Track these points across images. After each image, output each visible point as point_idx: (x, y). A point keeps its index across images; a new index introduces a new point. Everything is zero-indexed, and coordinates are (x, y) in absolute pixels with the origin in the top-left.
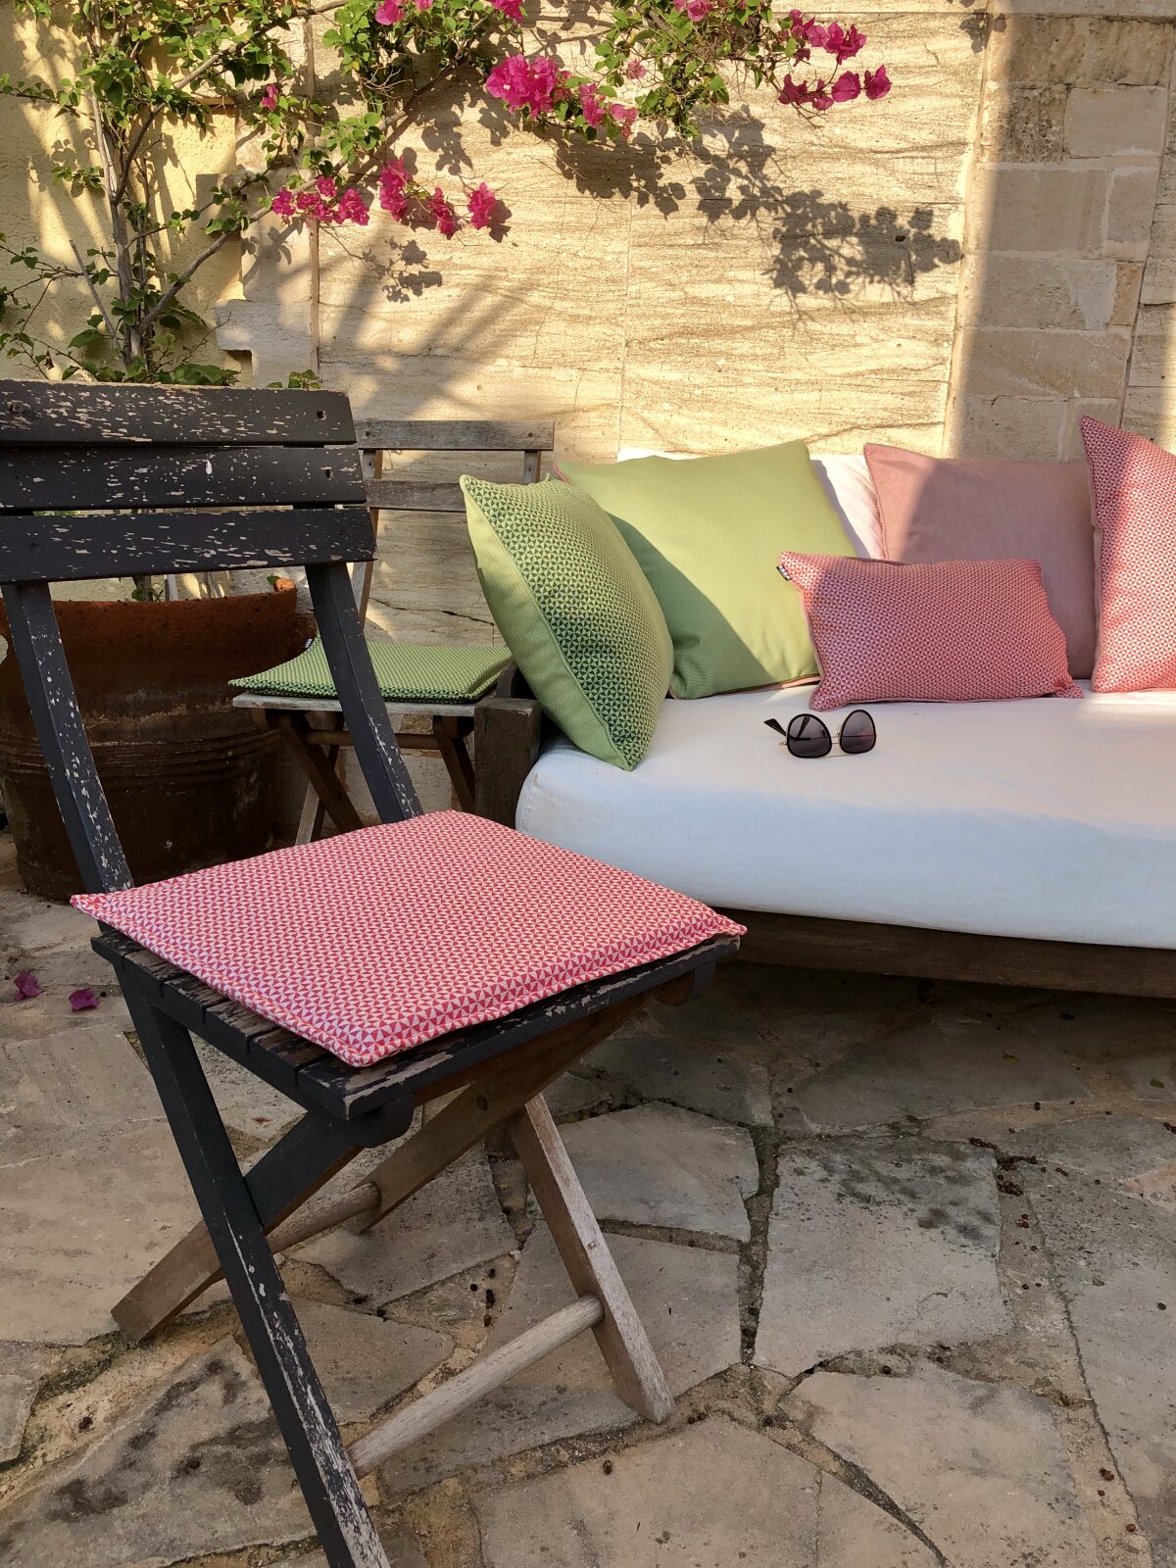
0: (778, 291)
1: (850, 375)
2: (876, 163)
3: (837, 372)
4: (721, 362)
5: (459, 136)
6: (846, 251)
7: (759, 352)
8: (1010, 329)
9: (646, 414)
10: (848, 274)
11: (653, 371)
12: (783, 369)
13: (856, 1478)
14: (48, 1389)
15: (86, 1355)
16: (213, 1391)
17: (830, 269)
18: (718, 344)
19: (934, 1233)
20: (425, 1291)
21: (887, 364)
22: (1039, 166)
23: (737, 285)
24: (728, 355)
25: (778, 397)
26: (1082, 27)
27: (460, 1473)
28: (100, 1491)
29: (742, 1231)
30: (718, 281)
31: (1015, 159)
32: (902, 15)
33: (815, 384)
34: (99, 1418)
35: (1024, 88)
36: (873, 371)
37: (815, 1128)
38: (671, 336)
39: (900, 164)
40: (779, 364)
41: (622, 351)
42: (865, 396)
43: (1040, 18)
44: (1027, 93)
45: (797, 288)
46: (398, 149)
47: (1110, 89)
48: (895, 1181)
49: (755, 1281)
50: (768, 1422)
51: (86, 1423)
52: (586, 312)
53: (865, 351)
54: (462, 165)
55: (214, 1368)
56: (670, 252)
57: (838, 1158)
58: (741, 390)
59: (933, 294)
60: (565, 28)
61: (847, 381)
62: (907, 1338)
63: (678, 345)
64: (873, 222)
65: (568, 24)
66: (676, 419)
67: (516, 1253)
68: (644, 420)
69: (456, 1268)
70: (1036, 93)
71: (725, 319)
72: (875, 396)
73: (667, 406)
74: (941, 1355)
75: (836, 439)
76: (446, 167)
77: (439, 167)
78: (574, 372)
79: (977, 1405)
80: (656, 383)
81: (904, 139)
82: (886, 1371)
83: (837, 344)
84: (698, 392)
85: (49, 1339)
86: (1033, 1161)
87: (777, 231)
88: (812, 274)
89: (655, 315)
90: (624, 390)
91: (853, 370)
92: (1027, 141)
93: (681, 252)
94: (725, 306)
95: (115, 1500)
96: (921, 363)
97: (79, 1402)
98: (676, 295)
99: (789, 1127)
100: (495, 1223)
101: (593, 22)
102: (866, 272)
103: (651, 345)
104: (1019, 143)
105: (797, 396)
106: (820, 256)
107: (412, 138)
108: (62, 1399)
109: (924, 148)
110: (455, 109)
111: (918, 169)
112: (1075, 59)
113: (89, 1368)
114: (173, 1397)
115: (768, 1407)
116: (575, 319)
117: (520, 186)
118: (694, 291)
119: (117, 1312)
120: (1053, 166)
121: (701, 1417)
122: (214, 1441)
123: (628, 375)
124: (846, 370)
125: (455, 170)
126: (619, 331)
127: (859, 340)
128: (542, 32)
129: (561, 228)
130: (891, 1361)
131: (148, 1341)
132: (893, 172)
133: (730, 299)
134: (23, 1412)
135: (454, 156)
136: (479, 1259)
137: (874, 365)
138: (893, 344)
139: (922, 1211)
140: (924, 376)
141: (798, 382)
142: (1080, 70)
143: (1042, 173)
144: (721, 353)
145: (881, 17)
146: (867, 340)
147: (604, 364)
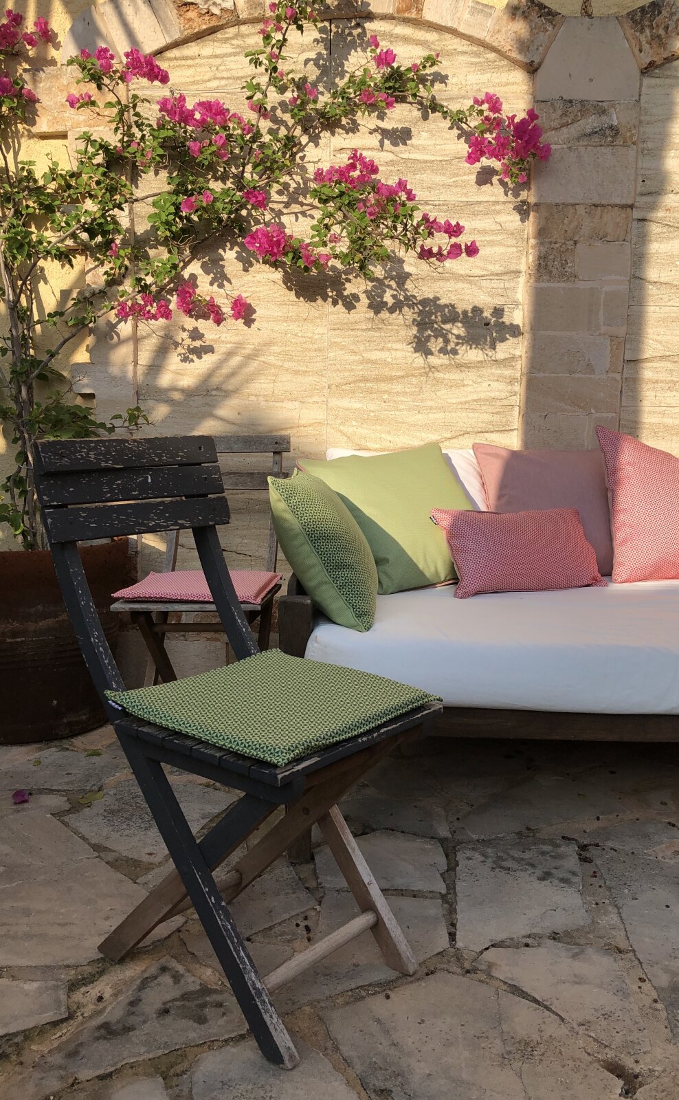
0: (417, 355)
1: (461, 403)
2: (470, 282)
3: (454, 401)
4: (386, 397)
5: (223, 266)
6: (455, 331)
7: (408, 390)
8: (553, 375)
9: (342, 428)
10: (457, 344)
11: (345, 403)
12: (422, 400)
13: (516, 990)
14: (73, 986)
15: (89, 969)
16: (166, 979)
17: (447, 341)
18: (384, 386)
19: (547, 882)
20: (270, 928)
21: (482, 396)
22: (562, 285)
23: (393, 352)
24: (389, 393)
25: (420, 417)
26: (581, 210)
27: (310, 1004)
28: (120, 1026)
29: (441, 887)
30: (382, 350)
31: (549, 281)
32: (480, 202)
33: (441, 409)
34: (106, 996)
35: (551, 243)
36: (475, 400)
37: (475, 837)
38: (355, 382)
39: (484, 283)
40: (420, 397)
41: (326, 391)
42: (471, 415)
43: (557, 205)
44: (553, 246)
45: (428, 353)
46: (186, 274)
47: (599, 244)
48: (523, 859)
49: (452, 911)
50: (468, 972)
51: (100, 999)
52: (304, 369)
53: (470, 389)
54: (225, 283)
55: (164, 969)
56: (352, 333)
57: (489, 850)
58: (398, 413)
59: (507, 356)
60: (286, 207)
61: (460, 406)
62: (536, 930)
63: (360, 387)
64: (470, 314)
65: (287, 205)
66: (360, 430)
67: (318, 907)
68: (341, 431)
69: (286, 916)
70: (558, 245)
71: (387, 372)
72: (476, 415)
73: (354, 423)
74: (555, 936)
75: (455, 441)
76: (216, 284)
77: (211, 284)
78: (297, 404)
79: (574, 956)
80: (347, 409)
81: (486, 269)
82: (527, 945)
83: (453, 385)
84: (372, 414)
85: (66, 963)
86: (597, 845)
87: (414, 320)
88: (436, 344)
89: (345, 370)
90: (328, 414)
91: (464, 399)
92: (555, 271)
93: (359, 333)
94: (387, 364)
95: (128, 1029)
96: (503, 395)
97: (94, 991)
98: (356, 358)
99: (459, 837)
100: (303, 895)
101: (302, 204)
102: (467, 342)
103: (343, 387)
104: (551, 272)
105: (431, 416)
106: (440, 333)
107: (195, 268)
108: (83, 989)
109: (497, 275)
110: (220, 251)
111: (494, 286)
112: (579, 226)
113: (93, 976)
114: (144, 983)
115: (467, 965)
116: (297, 372)
117: (261, 295)
118: (367, 355)
119: (101, 948)
120: (569, 285)
121: (432, 973)
122: (175, 1000)
123: (330, 405)
124: (460, 400)
125: (221, 286)
126: (324, 379)
127: (466, 382)
128: (272, 210)
129: (287, 320)
130: (529, 941)
131: (121, 961)
132: (480, 288)
133: (390, 360)
134: (63, 997)
135: (220, 278)
136: (297, 911)
137: (475, 397)
138: (485, 384)
139: (539, 872)
140: (505, 403)
141: (431, 408)
142: (582, 234)
143: (564, 289)
144: (385, 392)
145: (469, 204)
146: (471, 383)
147: (316, 398)
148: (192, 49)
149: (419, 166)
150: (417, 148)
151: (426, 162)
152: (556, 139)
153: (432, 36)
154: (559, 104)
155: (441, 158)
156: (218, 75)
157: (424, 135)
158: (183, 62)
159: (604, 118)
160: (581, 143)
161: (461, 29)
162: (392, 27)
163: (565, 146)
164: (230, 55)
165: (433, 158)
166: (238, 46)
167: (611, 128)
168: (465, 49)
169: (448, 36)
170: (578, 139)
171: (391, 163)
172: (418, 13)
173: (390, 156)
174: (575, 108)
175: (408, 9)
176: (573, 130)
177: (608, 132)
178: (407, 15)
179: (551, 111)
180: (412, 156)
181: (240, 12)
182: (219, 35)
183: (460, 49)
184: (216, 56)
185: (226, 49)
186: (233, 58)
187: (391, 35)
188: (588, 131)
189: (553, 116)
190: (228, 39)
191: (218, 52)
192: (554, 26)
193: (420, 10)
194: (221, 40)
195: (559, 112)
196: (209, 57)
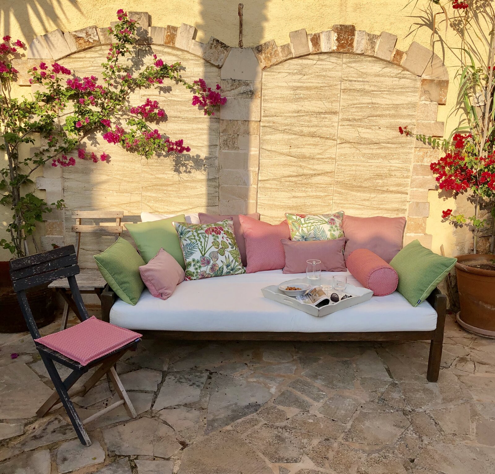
0: (175, 173)
1: (195, 195)
2: (198, 149)
3: (193, 194)
4: (165, 192)
5: (96, 138)
7: (174, 190)
9: (148, 204)
11: (149, 194)
12: (180, 194)
14: (26, 425)
15: (32, 419)
18: (165, 188)
22: (233, 151)
23: (168, 175)
24: (167, 190)
25: (179, 200)
26: (240, 123)
30: (163, 174)
31: (228, 150)
32: (201, 118)
33: (187, 197)
35: (228, 135)
36: (201, 194)
38: (152, 186)
39: (203, 149)
40: (179, 192)
41: (141, 189)
42: (200, 199)
43: (230, 120)
45: (180, 172)
46: (82, 142)
47: (247, 136)
52: (131, 180)
53: (199, 190)
54: (97, 144)
56: (151, 167)
58: (170, 198)
59: (213, 177)
63: (155, 188)
65: (122, 116)
66: (155, 205)
68: (147, 205)
70: (231, 136)
71: (165, 182)
72: (202, 200)
73: (153, 202)
76: (93, 145)
78: (129, 194)
80: (150, 196)
81: (204, 144)
83: (192, 188)
84: (160, 199)
87: (174, 160)
89: (148, 181)
90: (142, 198)
91: (197, 194)
94: (165, 179)
96: (212, 191)
98: (153, 177)
103: (148, 188)
104: (229, 146)
105: (184, 200)
107: (85, 140)
110: (95, 133)
111: (207, 150)
112: (239, 129)
116: (129, 182)
118: (157, 176)
119: (37, 413)
120: (236, 151)
123: (143, 195)
125: (95, 146)
126: (140, 185)
129: (124, 161)
132: (202, 151)
134: (23, 428)
135: (95, 143)
140: (213, 195)
141: (184, 196)
142: (240, 132)
143: (234, 153)
144: (165, 190)
145: (196, 118)
146: (199, 187)
147: (137, 192)
148: (82, 54)
149: (176, 103)
150: (175, 96)
151: (178, 101)
152: (229, 95)
153: (179, 53)
154: (230, 81)
155: (184, 100)
156: (93, 65)
157: (177, 91)
158: (79, 59)
159: (248, 87)
160: (239, 97)
161: (190, 51)
162: (163, 49)
163: (233, 98)
164: (98, 57)
165: (181, 100)
166: (101, 54)
167: (251, 91)
168: (192, 58)
169: (185, 53)
170: (238, 95)
171: (164, 101)
172: (173, 45)
173: (164, 99)
174: (237, 83)
175: (169, 43)
176: (236, 91)
177: (249, 93)
178: (168, 45)
179: (227, 84)
180: (173, 99)
181: (101, 41)
182: (93, 49)
183: (191, 58)
184: (92, 58)
185: (96, 55)
186: (99, 59)
187: (163, 52)
188: (242, 92)
189: (228, 86)
190: (97, 51)
191: (93, 56)
192: (227, 51)
193: (174, 43)
194: (93, 51)
195: (230, 85)
196: (89, 58)
